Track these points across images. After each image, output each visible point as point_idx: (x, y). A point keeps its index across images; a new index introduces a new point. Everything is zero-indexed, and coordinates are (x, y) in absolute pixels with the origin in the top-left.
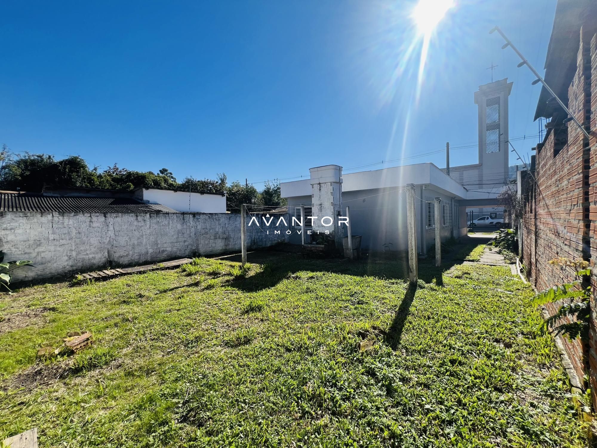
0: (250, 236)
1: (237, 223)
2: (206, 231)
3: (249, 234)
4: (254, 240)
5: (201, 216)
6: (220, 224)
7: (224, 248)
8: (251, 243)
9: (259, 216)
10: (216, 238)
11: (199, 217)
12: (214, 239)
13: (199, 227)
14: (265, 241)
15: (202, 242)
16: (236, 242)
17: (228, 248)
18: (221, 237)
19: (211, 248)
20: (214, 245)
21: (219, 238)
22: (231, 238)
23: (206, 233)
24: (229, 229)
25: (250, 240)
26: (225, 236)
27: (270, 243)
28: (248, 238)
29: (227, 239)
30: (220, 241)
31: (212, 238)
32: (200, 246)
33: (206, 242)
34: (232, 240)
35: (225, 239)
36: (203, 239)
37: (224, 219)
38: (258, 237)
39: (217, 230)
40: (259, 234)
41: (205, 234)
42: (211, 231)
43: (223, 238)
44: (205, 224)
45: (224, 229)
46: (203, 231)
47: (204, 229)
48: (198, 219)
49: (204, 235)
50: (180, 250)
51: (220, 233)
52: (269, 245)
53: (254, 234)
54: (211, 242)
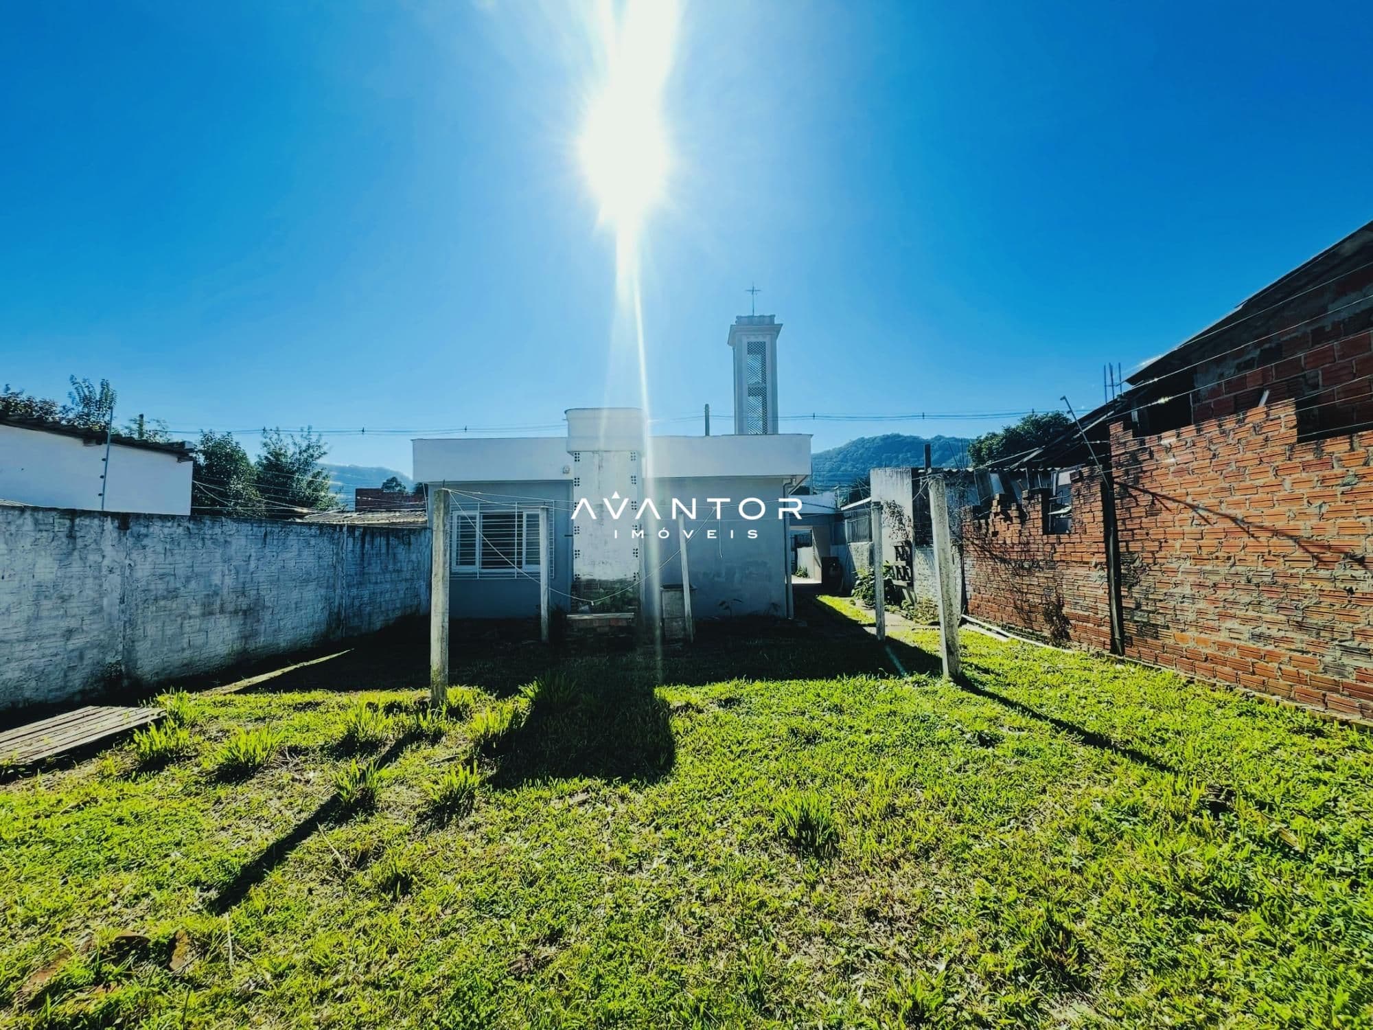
0: (327, 599)
1: (289, 555)
2: (172, 586)
3: (323, 591)
4: (339, 613)
5: (156, 528)
6: (227, 560)
7: (237, 646)
8: (329, 625)
9: (357, 533)
10: (211, 613)
11: (143, 530)
12: (203, 615)
13: (143, 571)
14: (370, 615)
15: (151, 630)
16: (282, 623)
17: (252, 645)
18: (231, 608)
19: (187, 654)
20: (199, 640)
21: (222, 611)
22: (264, 607)
23: (173, 594)
24: (261, 576)
25: (326, 613)
26: (244, 603)
27: (382, 618)
28: (320, 606)
29: (250, 613)
30: (223, 621)
31: (196, 610)
32: (142, 648)
33: (169, 632)
34: (267, 616)
35: (245, 612)
36: (155, 619)
37: (243, 542)
38: (349, 602)
39: (216, 580)
40: (354, 591)
41: (164, 598)
42: (193, 585)
43: (236, 612)
44: (170, 559)
45: (241, 576)
46: (161, 587)
47: (162, 577)
48: (138, 537)
49: (162, 603)
50: (41, 675)
51: (225, 591)
52: (378, 624)
53: (338, 591)
54: (187, 629)
